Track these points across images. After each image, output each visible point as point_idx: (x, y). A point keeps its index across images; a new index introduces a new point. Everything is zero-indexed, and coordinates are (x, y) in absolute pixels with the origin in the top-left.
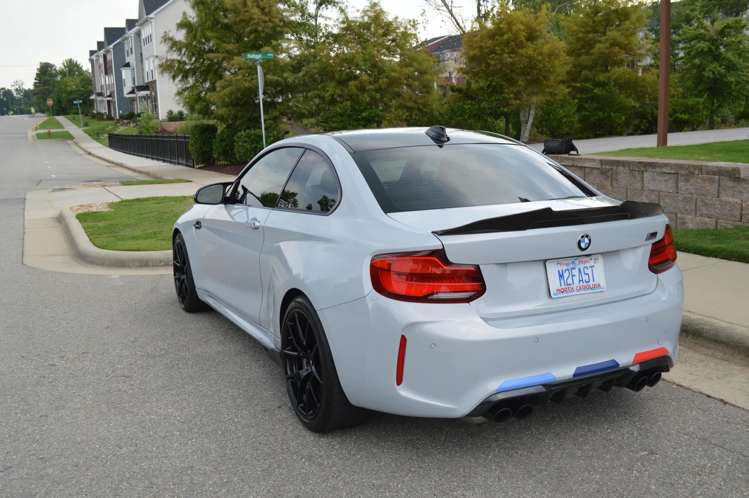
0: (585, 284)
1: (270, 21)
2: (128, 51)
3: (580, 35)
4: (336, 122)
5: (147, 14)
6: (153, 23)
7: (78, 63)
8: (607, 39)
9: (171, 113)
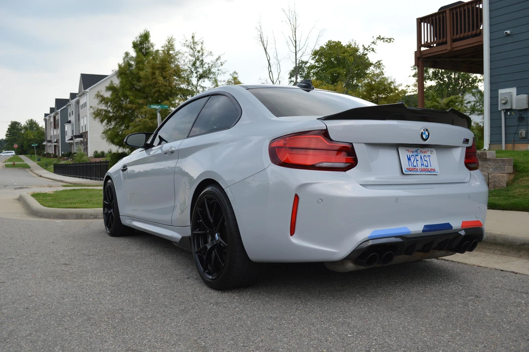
0: (425, 168)
1: (170, 87)
2: (70, 113)
5: (85, 89)
6: (88, 95)
7: (36, 122)
9: (96, 152)
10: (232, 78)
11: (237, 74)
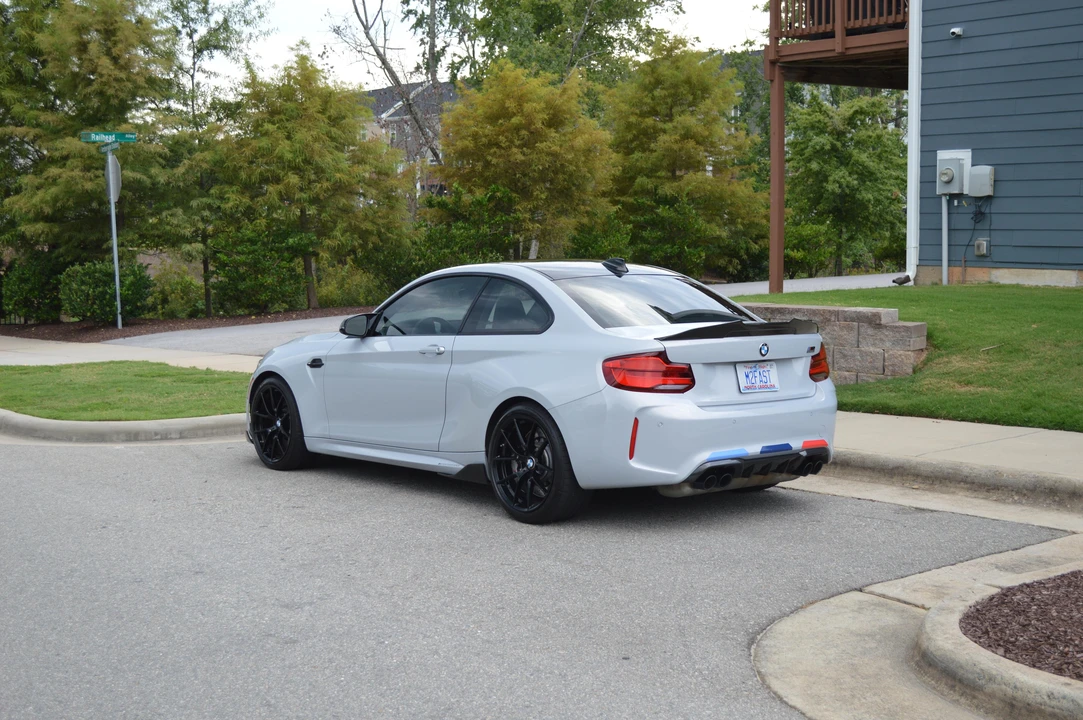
0: (764, 384)
1: (128, 80)
3: (633, 119)
4: (243, 253)
8: (675, 127)
10: (296, 59)
11: (307, 46)
